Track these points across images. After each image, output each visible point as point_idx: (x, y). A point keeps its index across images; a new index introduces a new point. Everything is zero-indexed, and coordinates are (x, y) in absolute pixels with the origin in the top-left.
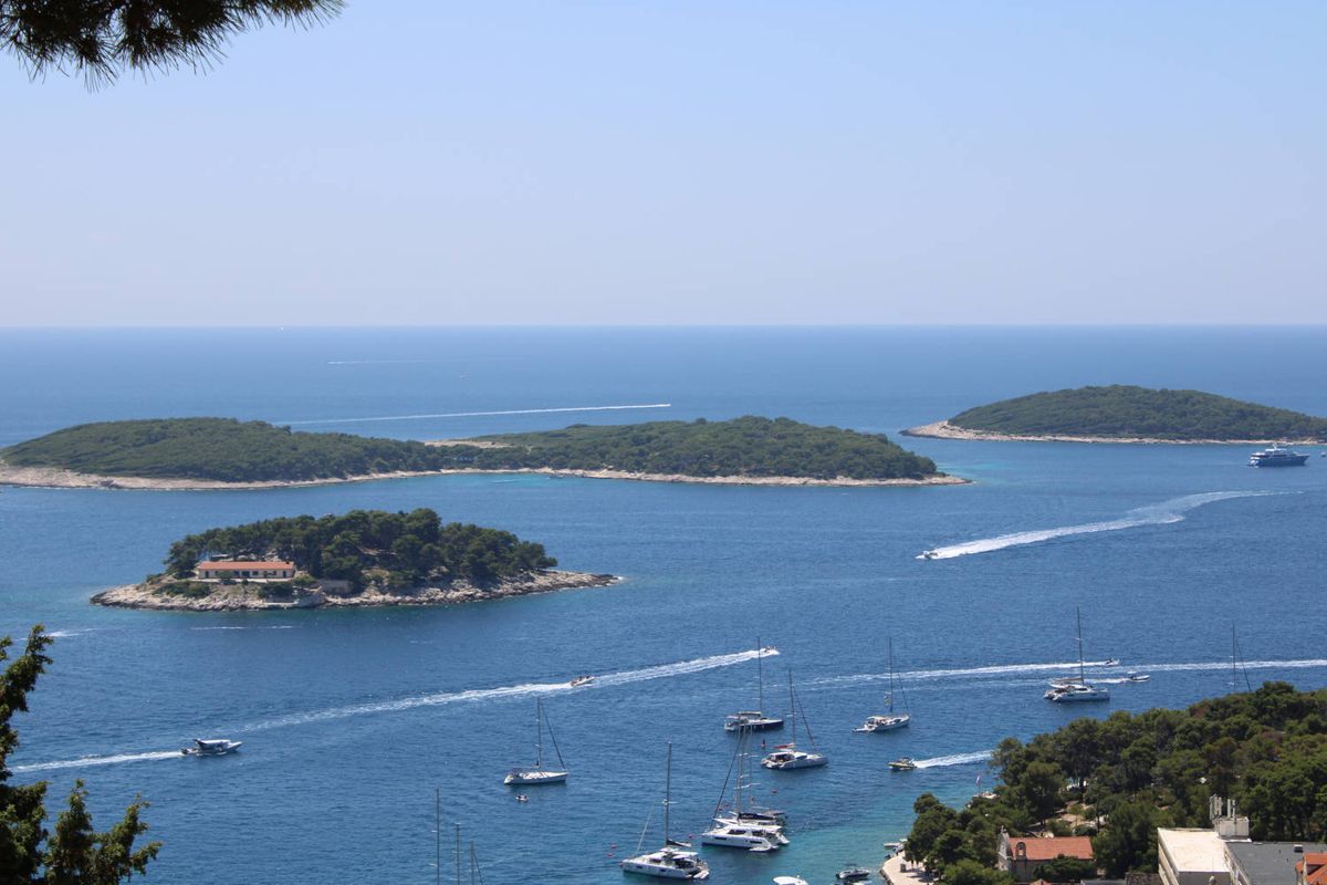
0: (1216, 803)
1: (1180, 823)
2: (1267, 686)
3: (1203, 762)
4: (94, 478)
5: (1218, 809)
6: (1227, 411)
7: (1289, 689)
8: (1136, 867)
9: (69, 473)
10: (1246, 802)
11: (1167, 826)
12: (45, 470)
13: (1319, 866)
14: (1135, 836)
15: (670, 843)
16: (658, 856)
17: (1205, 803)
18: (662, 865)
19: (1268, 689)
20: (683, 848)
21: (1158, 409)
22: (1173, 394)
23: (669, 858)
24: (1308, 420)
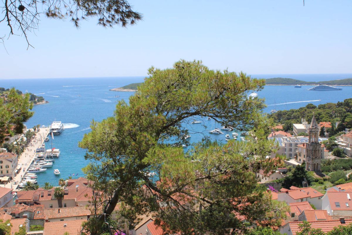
0: (302, 119)
1: (296, 123)
2: (309, 104)
3: (300, 114)
4: (134, 90)
5: (303, 120)
6: (294, 81)
7: (312, 105)
8: (290, 130)
9: (131, 90)
10: (307, 119)
11: (294, 123)
12: (128, 89)
13: (322, 124)
14: (289, 125)
15: (216, 129)
16: (214, 130)
17: (301, 120)
18: (215, 132)
19: (309, 105)
20: (218, 129)
21: (285, 81)
22: (287, 79)
23: (216, 131)
24: (306, 82)
